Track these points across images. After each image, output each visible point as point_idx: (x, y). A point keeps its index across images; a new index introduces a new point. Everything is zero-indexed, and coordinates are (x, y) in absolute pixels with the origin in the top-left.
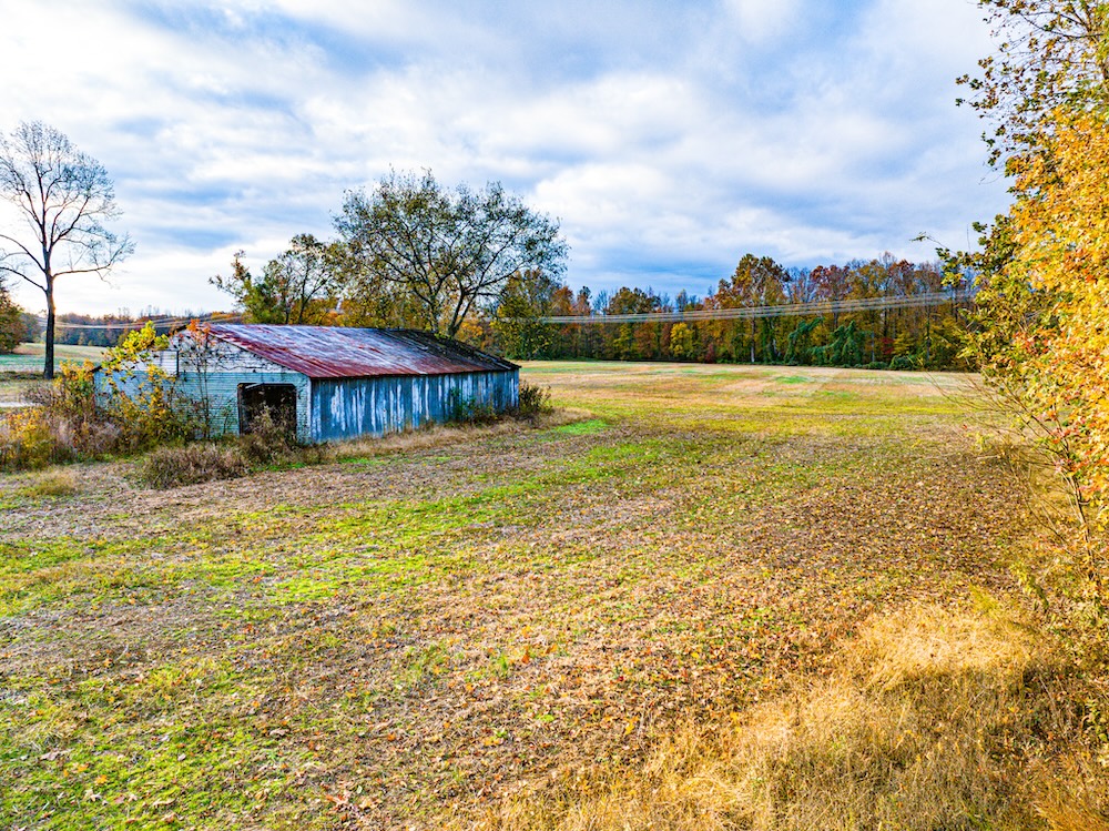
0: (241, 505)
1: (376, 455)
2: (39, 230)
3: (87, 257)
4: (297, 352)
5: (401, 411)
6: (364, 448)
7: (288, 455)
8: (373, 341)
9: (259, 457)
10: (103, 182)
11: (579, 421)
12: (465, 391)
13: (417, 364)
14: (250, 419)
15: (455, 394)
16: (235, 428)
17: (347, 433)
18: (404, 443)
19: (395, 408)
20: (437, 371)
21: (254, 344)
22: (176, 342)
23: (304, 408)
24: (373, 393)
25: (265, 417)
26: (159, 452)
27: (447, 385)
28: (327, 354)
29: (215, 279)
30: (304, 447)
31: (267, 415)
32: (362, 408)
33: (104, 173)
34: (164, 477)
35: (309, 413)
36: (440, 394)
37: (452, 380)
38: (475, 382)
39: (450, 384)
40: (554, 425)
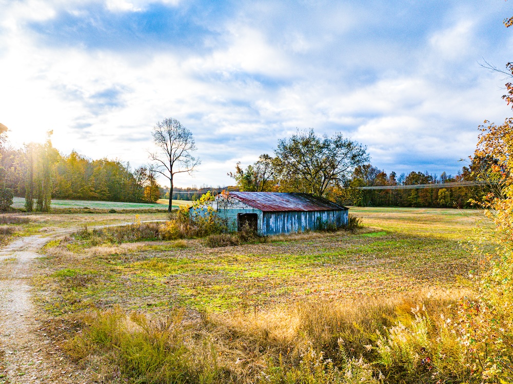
0: (237, 253)
1: (286, 241)
2: (169, 157)
3: (185, 166)
4: (258, 202)
5: (297, 225)
6: (281, 238)
7: (254, 239)
8: (287, 198)
9: (244, 239)
10: (191, 138)
11: (374, 232)
12: (324, 218)
13: (304, 207)
14: (242, 226)
15: (319, 219)
16: (236, 229)
17: (276, 232)
18: (297, 237)
19: (295, 224)
20: (312, 210)
21: (243, 199)
22: (217, 198)
23: (260, 222)
24: (286, 218)
25: (247, 225)
26: (211, 236)
27: (316, 215)
28: (269, 203)
29: (229, 174)
30: (260, 237)
31: (247, 224)
32: (281, 223)
33: (191, 135)
34: (213, 244)
35: (262, 224)
36: (313, 219)
37: (318, 213)
38: (328, 215)
39: (317, 215)
40: (362, 233)
